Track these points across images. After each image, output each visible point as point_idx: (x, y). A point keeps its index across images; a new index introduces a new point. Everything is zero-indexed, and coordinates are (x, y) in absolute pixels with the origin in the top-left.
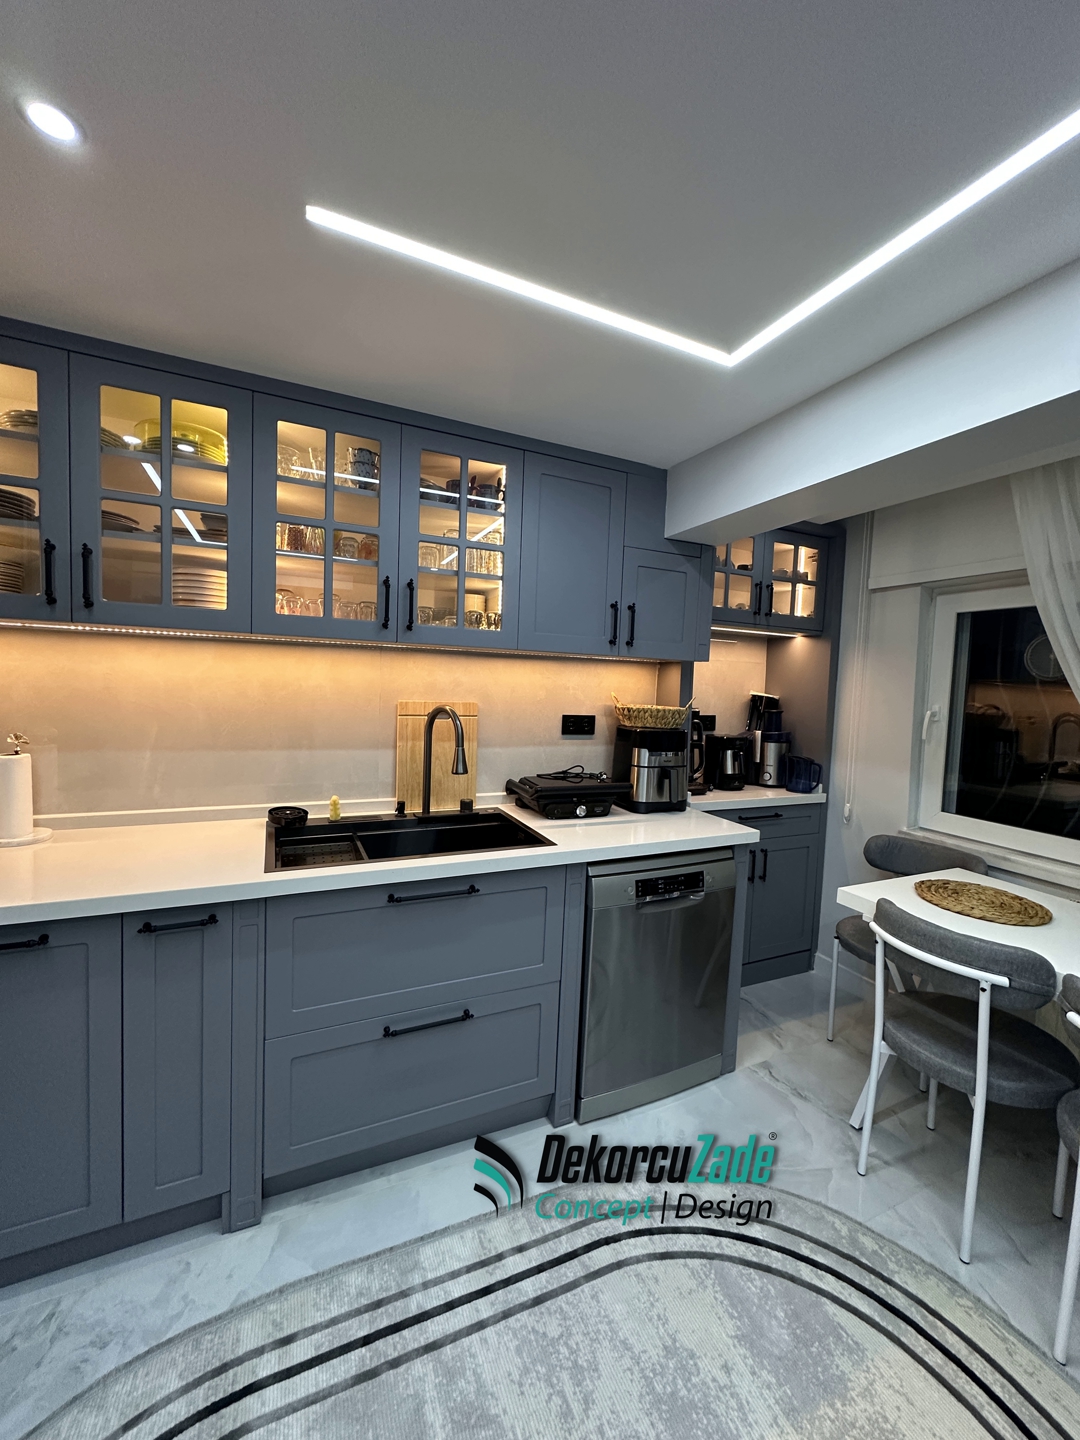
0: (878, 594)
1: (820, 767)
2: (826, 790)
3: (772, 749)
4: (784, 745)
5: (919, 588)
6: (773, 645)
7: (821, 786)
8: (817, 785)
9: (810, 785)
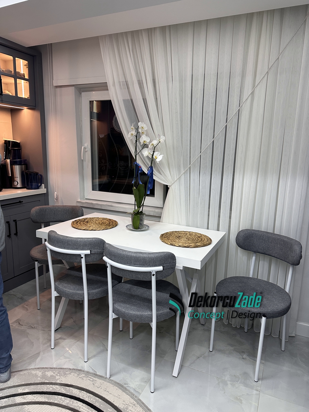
0: (58, 89)
1: (41, 176)
2: (46, 187)
3: (17, 169)
4: (23, 166)
5: (73, 87)
6: (14, 112)
7: (43, 185)
8: (41, 185)
9: (37, 185)
